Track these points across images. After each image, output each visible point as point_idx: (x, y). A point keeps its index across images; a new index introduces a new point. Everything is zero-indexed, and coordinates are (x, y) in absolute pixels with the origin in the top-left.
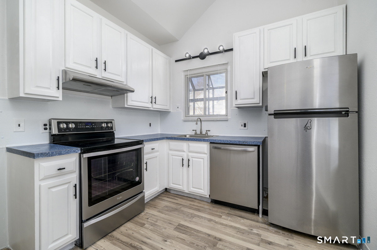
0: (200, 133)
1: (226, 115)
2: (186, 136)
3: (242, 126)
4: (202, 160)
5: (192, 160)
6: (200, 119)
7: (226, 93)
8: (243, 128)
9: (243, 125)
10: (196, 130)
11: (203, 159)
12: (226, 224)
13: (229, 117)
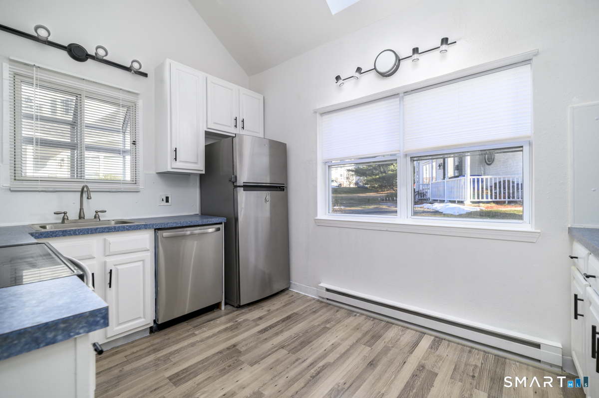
0: (80, 217)
1: (134, 182)
2: (44, 227)
3: (163, 200)
4: (140, 263)
5: (117, 270)
6: (87, 187)
7: (135, 144)
8: (164, 203)
9: (165, 199)
10: (65, 213)
11: (143, 260)
12: (213, 334)
13: (141, 187)
